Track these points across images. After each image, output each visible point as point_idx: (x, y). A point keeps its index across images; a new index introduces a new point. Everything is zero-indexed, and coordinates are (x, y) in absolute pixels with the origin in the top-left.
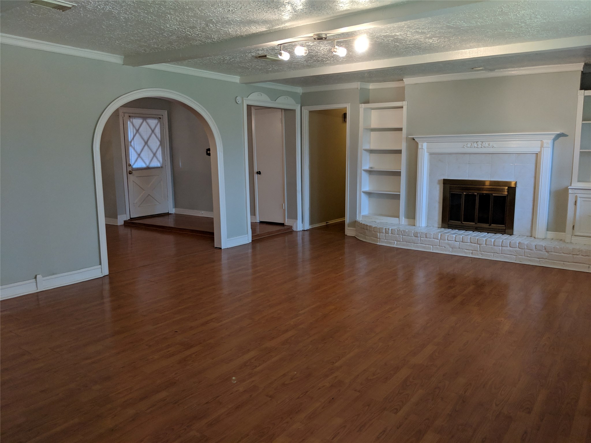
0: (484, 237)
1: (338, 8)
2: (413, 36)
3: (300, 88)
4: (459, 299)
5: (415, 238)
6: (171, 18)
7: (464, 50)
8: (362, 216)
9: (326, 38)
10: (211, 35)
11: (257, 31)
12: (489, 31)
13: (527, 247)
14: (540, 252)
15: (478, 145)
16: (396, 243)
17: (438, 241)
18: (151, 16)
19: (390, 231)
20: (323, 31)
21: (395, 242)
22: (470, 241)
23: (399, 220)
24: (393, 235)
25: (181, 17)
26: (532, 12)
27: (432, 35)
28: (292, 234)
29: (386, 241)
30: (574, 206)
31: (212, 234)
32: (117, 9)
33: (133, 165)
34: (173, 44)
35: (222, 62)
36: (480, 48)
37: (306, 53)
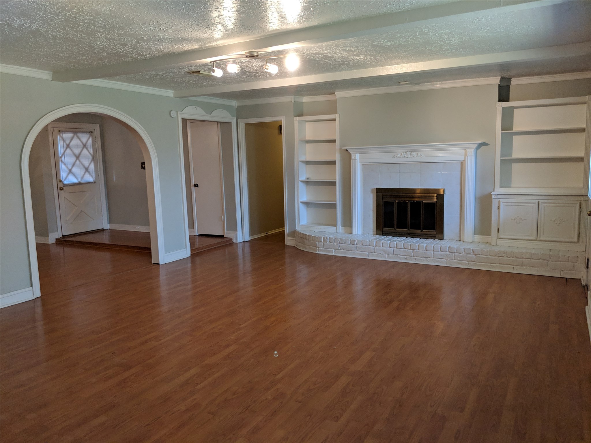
0: (417, 242)
1: (267, 28)
2: (341, 54)
3: (236, 101)
4: (395, 304)
5: (352, 245)
6: (101, 36)
7: (390, 66)
8: (301, 225)
9: (258, 56)
10: (142, 52)
11: (190, 49)
12: (411, 49)
13: (456, 250)
14: (469, 255)
15: (407, 155)
16: (335, 251)
17: (374, 247)
18: (80, 34)
19: (328, 239)
20: (254, 49)
21: (333, 251)
22: (404, 247)
23: (336, 228)
24: (331, 243)
25: (111, 35)
26: (449, 32)
27: (359, 53)
28: (232, 245)
29: (325, 249)
30: (497, 210)
31: (150, 249)
32: (45, 27)
33: (64, 181)
34: (103, 61)
35: (155, 77)
36: (404, 64)
37: (238, 70)
